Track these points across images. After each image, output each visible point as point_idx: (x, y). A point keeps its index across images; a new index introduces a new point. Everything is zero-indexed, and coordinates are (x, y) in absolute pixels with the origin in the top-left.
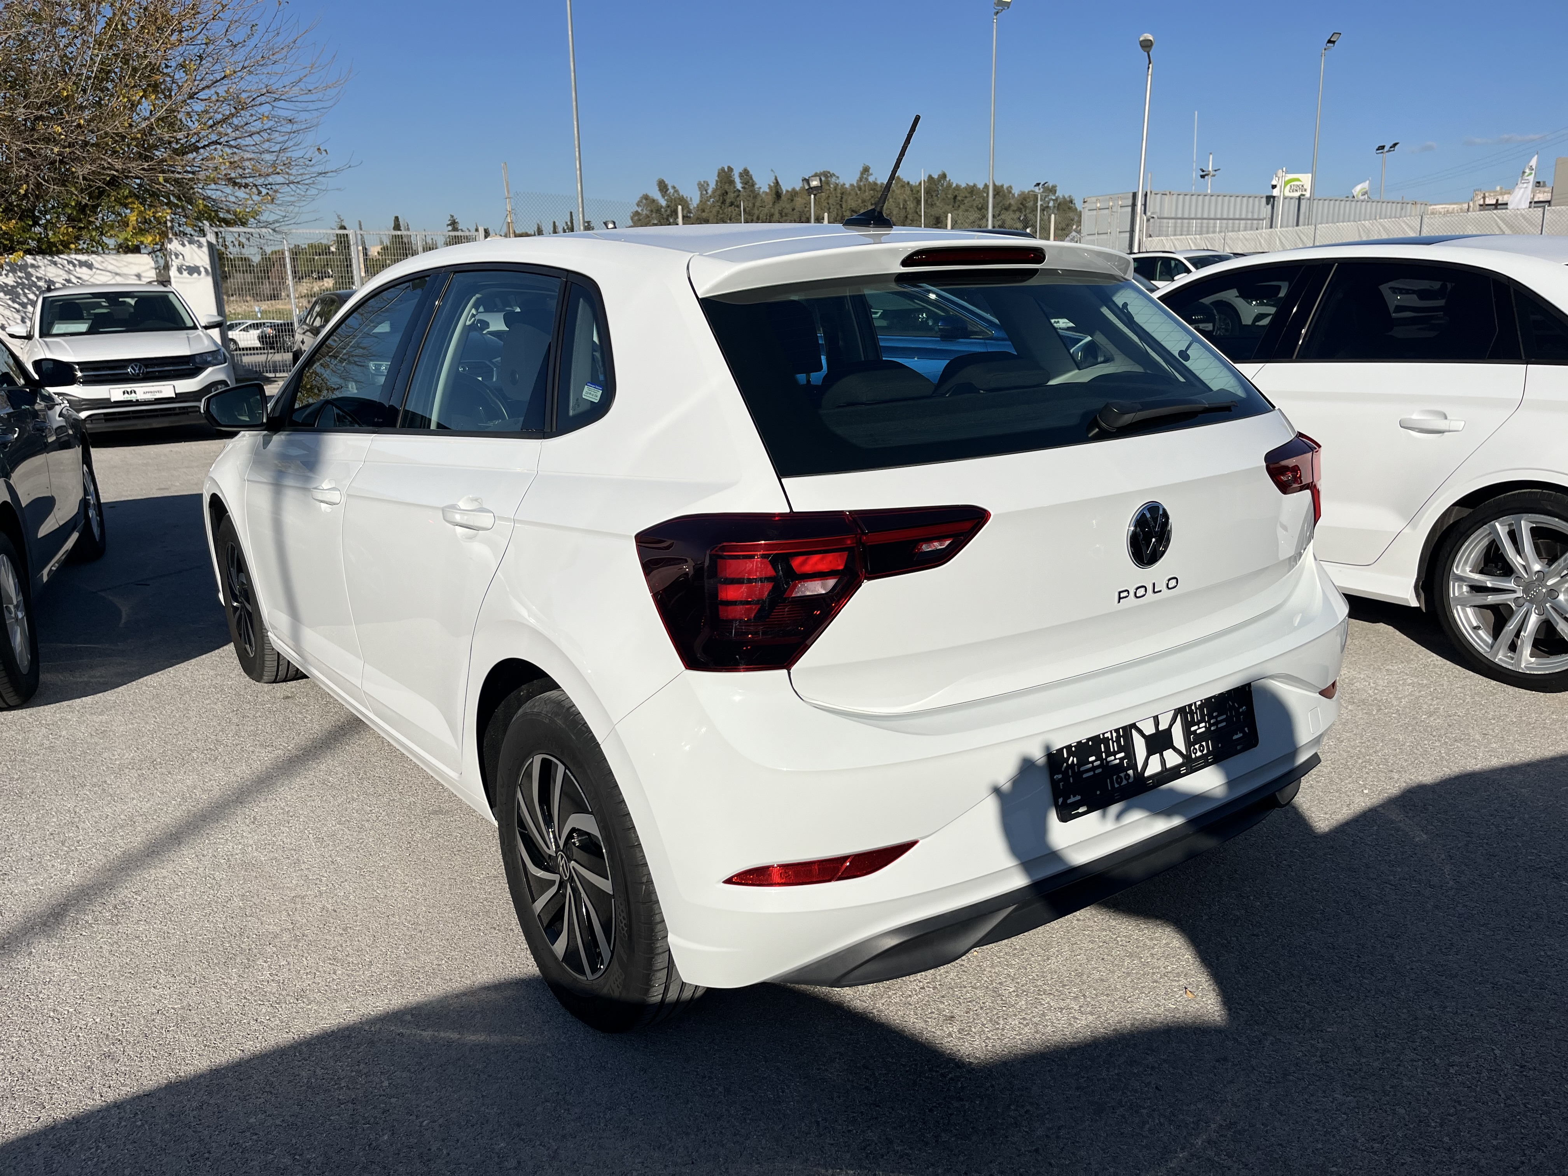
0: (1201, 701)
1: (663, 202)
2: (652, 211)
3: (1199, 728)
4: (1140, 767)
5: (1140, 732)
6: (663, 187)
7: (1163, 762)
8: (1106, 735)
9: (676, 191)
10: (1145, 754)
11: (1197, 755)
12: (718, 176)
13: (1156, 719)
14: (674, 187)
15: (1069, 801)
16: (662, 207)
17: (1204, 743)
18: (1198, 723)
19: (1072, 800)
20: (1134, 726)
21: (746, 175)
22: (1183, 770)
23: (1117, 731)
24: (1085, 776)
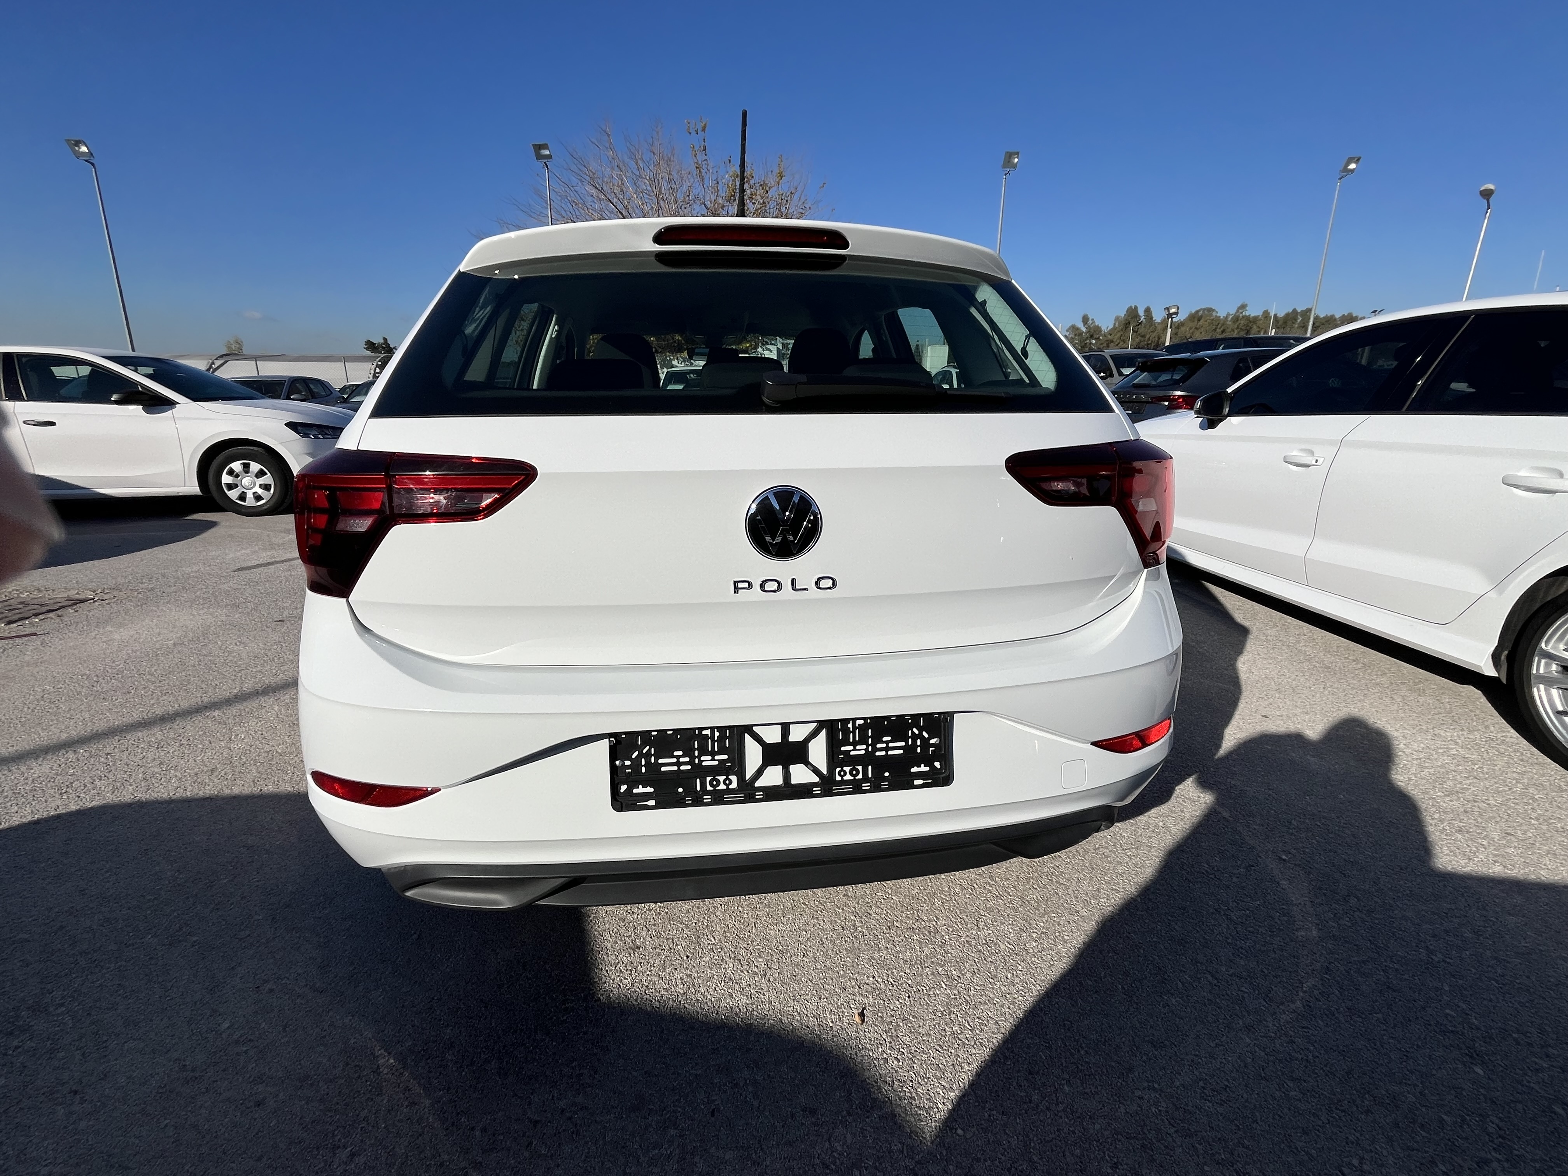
0: (864, 719)
1: (1084, 330)
2: (1076, 335)
3: (855, 749)
4: (749, 774)
5: (758, 739)
6: (1085, 319)
7: (787, 776)
8: (704, 732)
9: (1094, 322)
10: (760, 762)
11: (845, 778)
12: (1127, 311)
13: (785, 728)
14: (1093, 320)
15: (635, 791)
16: (1083, 332)
17: (860, 768)
18: (855, 744)
19: (640, 790)
20: (748, 729)
21: (1148, 311)
22: (817, 790)
23: (720, 729)
24: (663, 769)
